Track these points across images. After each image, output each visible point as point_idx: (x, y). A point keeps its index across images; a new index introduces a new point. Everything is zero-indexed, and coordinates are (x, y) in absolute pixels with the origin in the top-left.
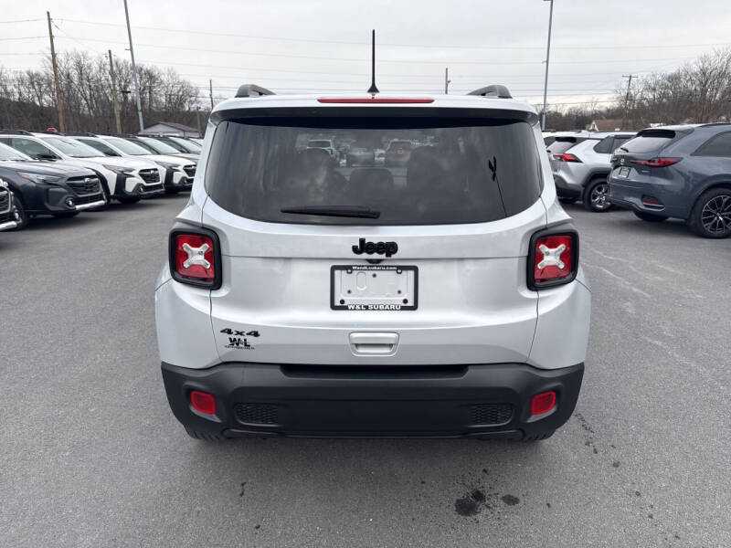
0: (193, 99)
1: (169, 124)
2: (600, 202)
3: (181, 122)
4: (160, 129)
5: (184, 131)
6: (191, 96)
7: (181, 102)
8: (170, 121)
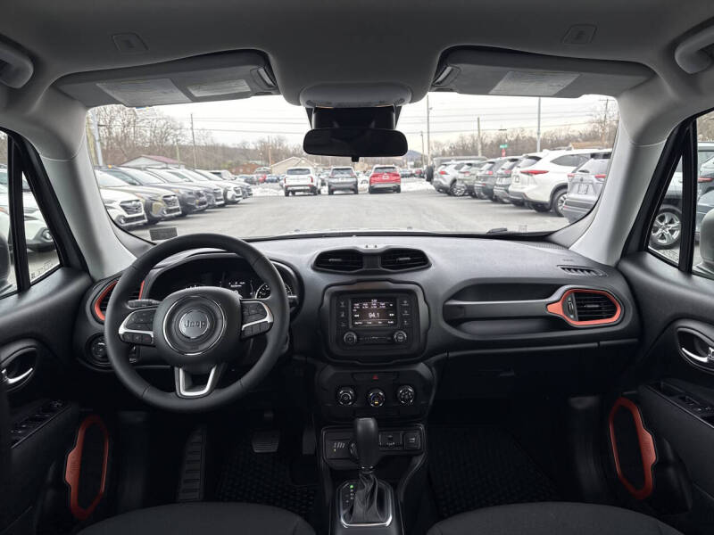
0: (178, 132)
1: (152, 157)
2: (663, 237)
3: (164, 154)
4: (142, 162)
5: (167, 163)
6: (175, 130)
7: (164, 136)
8: (153, 155)
